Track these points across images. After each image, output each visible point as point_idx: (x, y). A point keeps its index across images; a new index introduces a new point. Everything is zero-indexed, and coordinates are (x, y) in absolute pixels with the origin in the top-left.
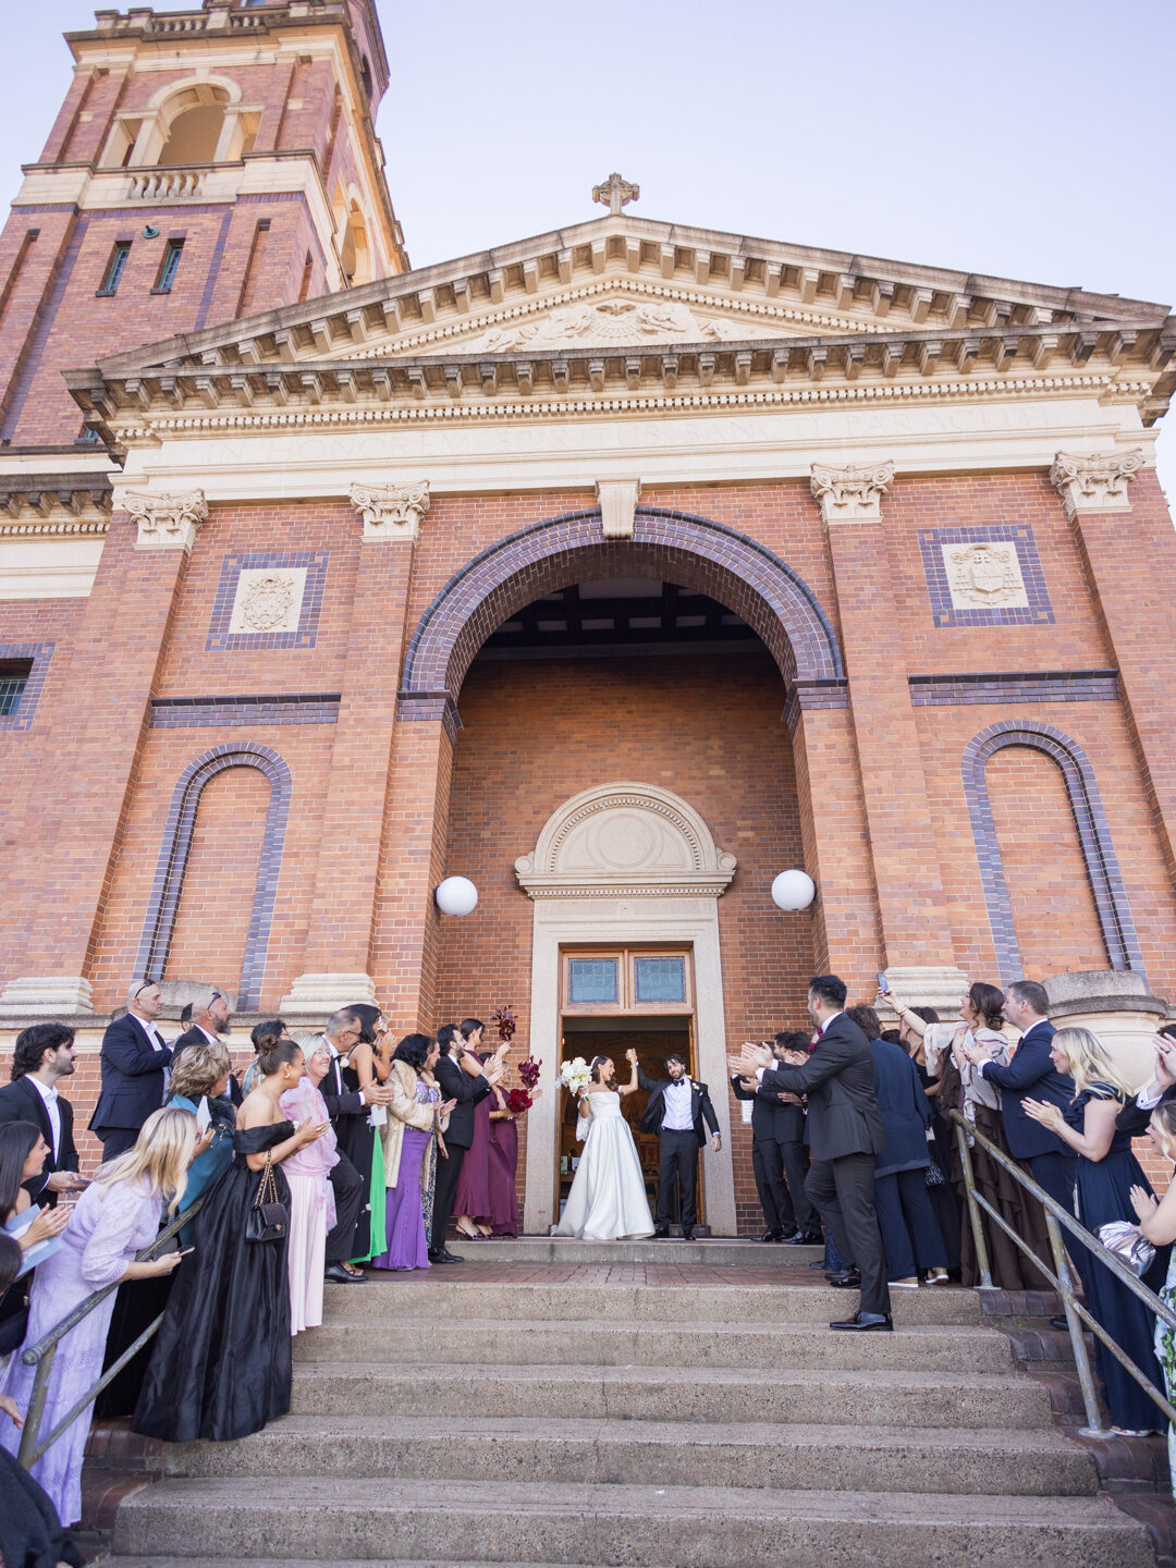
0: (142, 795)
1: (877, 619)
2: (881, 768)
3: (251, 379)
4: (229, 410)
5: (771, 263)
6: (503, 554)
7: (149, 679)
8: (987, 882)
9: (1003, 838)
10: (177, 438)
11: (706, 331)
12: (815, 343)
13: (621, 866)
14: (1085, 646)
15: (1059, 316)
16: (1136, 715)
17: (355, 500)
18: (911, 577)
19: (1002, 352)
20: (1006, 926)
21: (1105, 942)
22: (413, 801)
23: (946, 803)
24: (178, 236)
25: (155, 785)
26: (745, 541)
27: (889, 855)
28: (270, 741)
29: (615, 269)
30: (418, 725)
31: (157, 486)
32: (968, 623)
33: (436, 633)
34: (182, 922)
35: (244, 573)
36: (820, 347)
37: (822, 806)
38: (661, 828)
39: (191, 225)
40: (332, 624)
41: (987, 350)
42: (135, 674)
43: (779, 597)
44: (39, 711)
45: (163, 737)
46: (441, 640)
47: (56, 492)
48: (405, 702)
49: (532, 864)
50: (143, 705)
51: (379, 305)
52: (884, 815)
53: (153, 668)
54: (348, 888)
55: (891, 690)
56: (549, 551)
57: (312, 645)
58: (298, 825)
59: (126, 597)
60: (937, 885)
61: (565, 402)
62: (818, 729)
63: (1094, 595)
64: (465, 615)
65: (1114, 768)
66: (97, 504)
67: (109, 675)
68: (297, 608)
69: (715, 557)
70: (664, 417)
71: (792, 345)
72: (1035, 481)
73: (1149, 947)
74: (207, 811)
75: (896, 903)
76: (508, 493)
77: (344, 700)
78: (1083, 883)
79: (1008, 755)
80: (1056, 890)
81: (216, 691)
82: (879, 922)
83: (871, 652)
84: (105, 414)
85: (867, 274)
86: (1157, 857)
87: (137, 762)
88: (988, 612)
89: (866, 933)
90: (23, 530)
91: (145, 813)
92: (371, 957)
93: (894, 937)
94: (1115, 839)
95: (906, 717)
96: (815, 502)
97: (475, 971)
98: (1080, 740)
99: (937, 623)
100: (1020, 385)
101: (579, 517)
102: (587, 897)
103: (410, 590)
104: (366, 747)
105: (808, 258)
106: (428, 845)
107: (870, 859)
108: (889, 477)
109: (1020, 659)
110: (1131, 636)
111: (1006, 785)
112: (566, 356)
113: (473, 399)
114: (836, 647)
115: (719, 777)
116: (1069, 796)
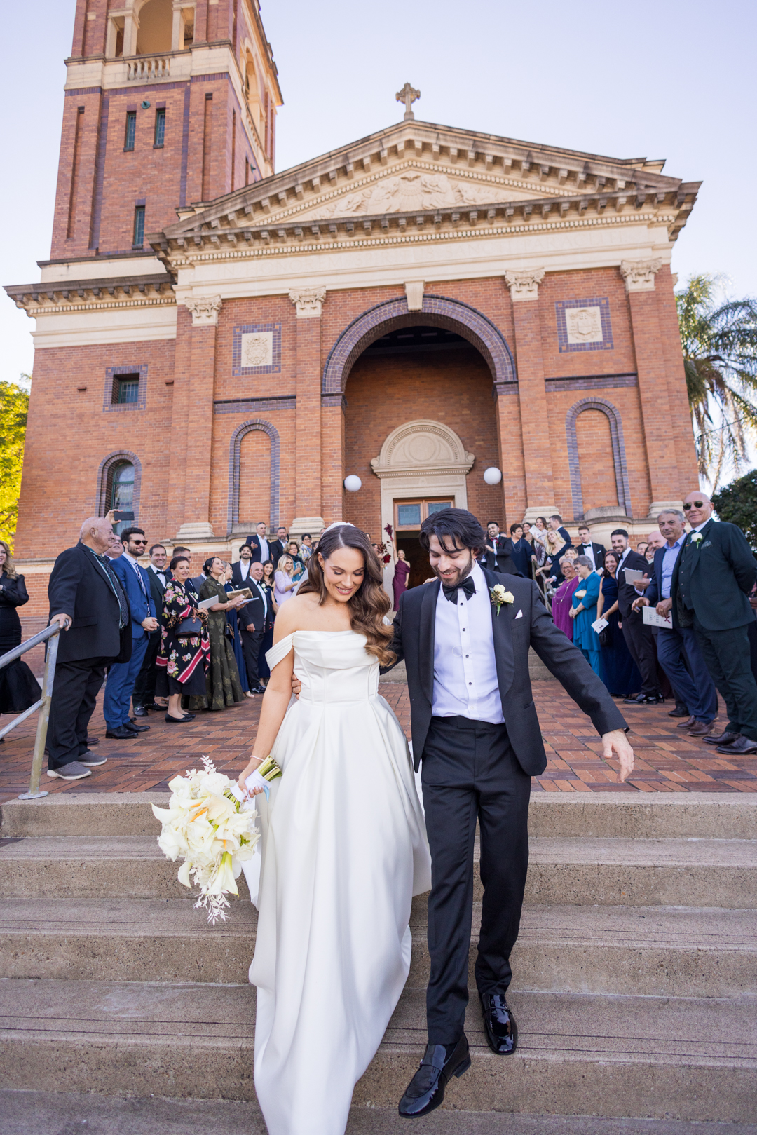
0: (217, 445)
1: (533, 351)
2: (531, 423)
3: (237, 235)
4: (226, 250)
5: (488, 155)
6: (362, 321)
7: (211, 392)
8: (571, 471)
9: (581, 451)
10: (201, 264)
11: (456, 190)
12: (508, 205)
13: (420, 461)
14: (625, 360)
15: (629, 184)
16: (642, 394)
17: (292, 296)
18: (550, 327)
19: (599, 206)
20: (579, 489)
21: (617, 494)
22: (332, 443)
23: (557, 437)
24: (161, 106)
25: (221, 441)
26: (474, 311)
27: (531, 461)
28: (267, 418)
29: (409, 155)
30: (331, 408)
31: (197, 292)
32: (575, 350)
33: (335, 363)
34: (242, 499)
35: (244, 336)
36: (510, 207)
37: (505, 440)
38: (439, 441)
39: (167, 98)
40: (288, 361)
41: (593, 203)
42: (204, 389)
43: (490, 339)
44: (147, 400)
45: (221, 418)
46: (337, 366)
47: (137, 285)
48: (325, 398)
49: (379, 462)
50: (211, 404)
51: (293, 188)
52: (530, 444)
53: (212, 386)
54: (309, 482)
55: (537, 385)
56: (384, 318)
57: (280, 371)
58: (285, 456)
59: (194, 351)
60: (550, 473)
61: (387, 238)
62: (505, 404)
63: (632, 335)
64: (347, 354)
65: (630, 419)
66: (157, 290)
67: (193, 391)
68: (270, 353)
69: (460, 319)
70: (436, 243)
71: (497, 207)
72: (613, 272)
73: (634, 495)
74: (244, 450)
75: (533, 481)
76: (362, 289)
77: (298, 399)
78: (612, 469)
79: (587, 413)
80: (601, 473)
81: (241, 396)
82: (526, 489)
83: (529, 367)
84: (167, 254)
85: (536, 161)
86: (643, 458)
87: (213, 430)
88: (584, 344)
89: (521, 494)
90: (121, 305)
91: (219, 453)
92: (322, 510)
93: (531, 495)
94: (627, 451)
95: (542, 398)
96: (508, 289)
97: (355, 512)
98: (618, 406)
99: (561, 351)
100: (609, 220)
101: (397, 300)
102: (405, 476)
103: (322, 342)
104: (310, 420)
105: (506, 152)
106: (340, 463)
107: (524, 463)
108: (542, 275)
109: (596, 368)
110: (645, 356)
111: (585, 427)
112: (387, 217)
113: (343, 239)
114: (514, 365)
115: (466, 415)
116: (611, 431)
